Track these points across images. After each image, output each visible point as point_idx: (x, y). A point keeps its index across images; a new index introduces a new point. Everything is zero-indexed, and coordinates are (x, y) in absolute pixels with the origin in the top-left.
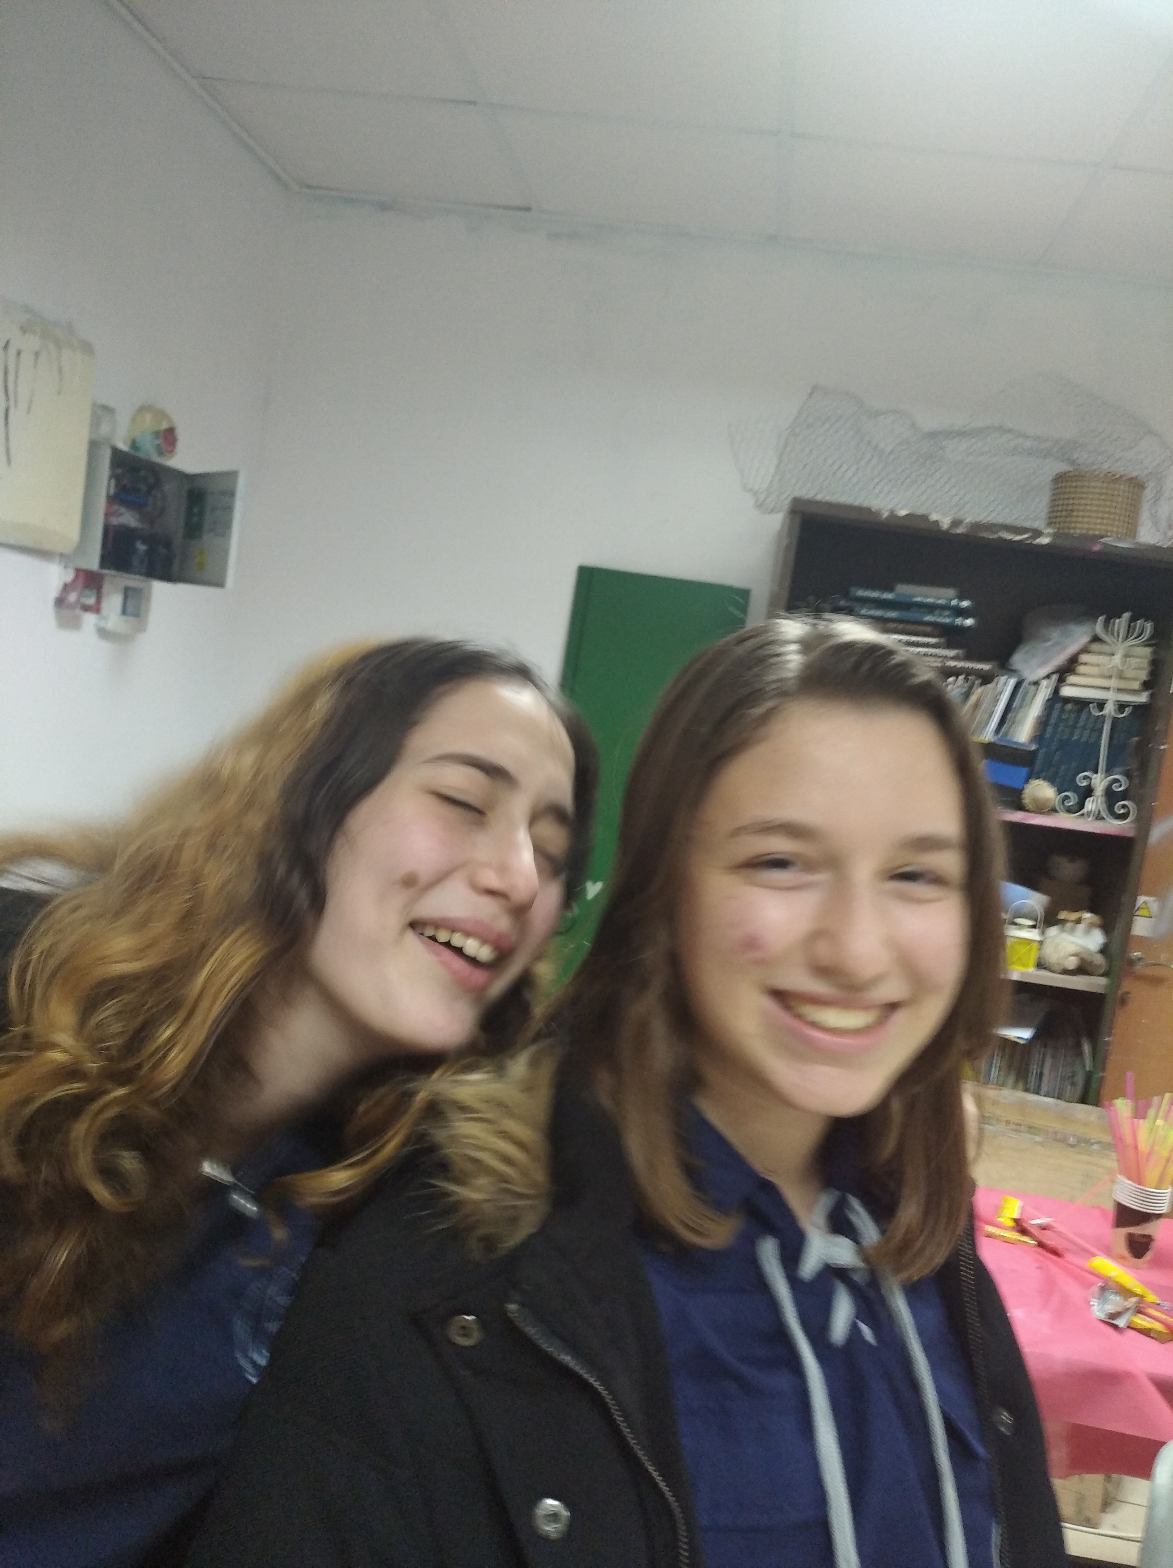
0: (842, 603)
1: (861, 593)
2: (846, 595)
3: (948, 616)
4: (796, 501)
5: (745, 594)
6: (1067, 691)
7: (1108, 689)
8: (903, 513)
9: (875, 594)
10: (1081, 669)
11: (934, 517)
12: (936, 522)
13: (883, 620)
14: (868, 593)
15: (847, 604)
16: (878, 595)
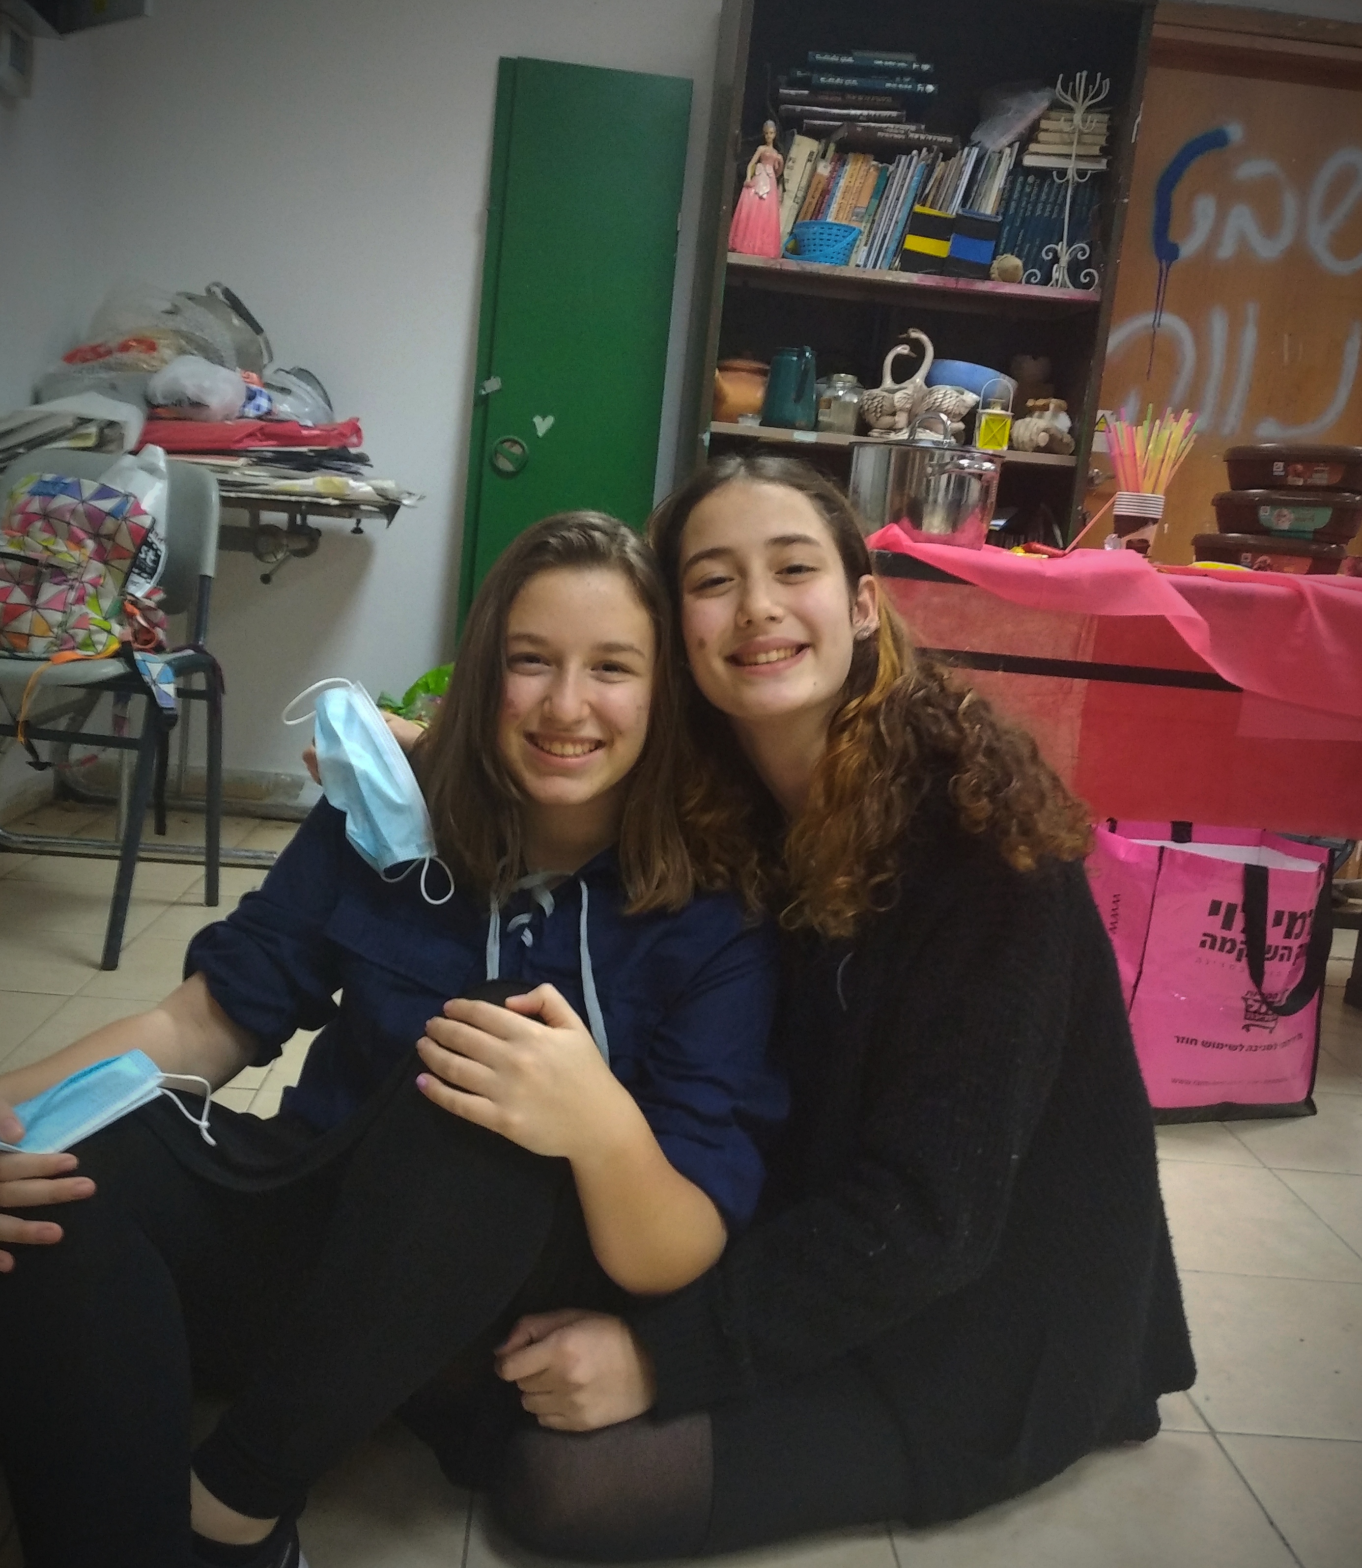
0: (799, 74)
1: (818, 57)
2: (804, 62)
3: (909, 83)
5: (690, 83)
6: (1029, 161)
7: (1068, 156)
9: (834, 58)
10: (1042, 136)
13: (842, 90)
14: (826, 58)
15: (805, 74)
16: (837, 59)
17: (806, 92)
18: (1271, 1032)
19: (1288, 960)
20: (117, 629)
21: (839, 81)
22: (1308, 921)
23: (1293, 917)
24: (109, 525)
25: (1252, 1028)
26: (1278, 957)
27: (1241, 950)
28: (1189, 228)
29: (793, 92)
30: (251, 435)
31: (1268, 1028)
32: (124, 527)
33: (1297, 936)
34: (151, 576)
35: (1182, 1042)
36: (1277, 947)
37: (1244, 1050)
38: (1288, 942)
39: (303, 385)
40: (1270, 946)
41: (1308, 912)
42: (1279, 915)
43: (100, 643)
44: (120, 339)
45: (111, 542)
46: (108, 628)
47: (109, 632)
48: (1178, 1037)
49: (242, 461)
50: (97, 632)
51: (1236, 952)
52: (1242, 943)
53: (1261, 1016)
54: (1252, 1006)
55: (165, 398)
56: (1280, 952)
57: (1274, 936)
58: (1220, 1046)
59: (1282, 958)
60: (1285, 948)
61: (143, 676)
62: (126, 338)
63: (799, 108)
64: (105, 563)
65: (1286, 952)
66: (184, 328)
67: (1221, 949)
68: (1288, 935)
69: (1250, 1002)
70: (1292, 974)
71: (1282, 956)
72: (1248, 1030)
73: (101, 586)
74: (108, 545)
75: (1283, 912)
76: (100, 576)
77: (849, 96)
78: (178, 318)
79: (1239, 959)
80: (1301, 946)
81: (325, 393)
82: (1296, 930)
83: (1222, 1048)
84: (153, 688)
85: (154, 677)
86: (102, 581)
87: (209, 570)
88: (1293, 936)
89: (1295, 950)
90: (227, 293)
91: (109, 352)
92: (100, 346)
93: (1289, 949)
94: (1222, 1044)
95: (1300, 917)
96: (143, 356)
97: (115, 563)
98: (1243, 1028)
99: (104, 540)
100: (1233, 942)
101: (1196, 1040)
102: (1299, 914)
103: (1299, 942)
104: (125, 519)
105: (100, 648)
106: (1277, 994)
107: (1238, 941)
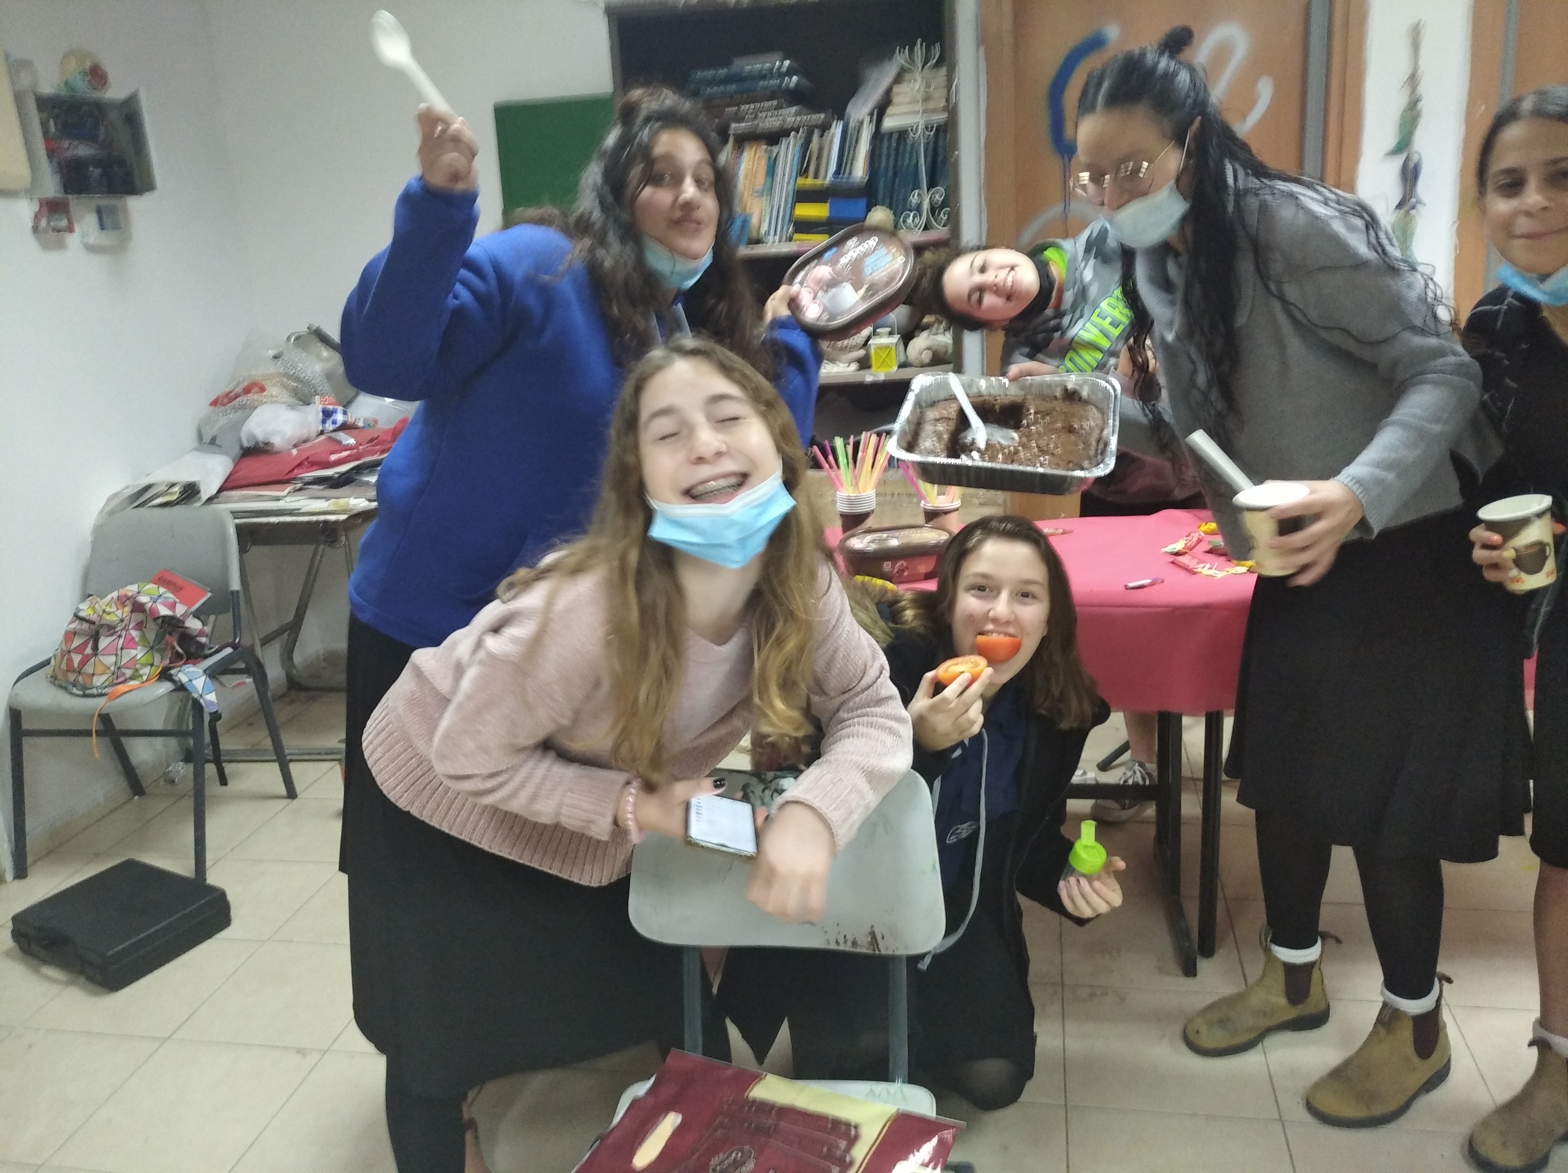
3: (777, 79)
4: (609, 7)
7: (918, 112)
10: (896, 99)
14: (707, 73)
16: (718, 73)
21: (722, 89)
30: (300, 465)
43: (145, 672)
44: (244, 385)
47: (151, 664)
49: (290, 488)
50: (142, 668)
55: (252, 442)
62: (248, 384)
66: (287, 371)
77: (735, 97)
78: (283, 363)
84: (200, 700)
85: (200, 691)
87: (236, 587)
90: (318, 330)
91: (237, 396)
92: (232, 392)
96: (254, 396)
105: (147, 675)
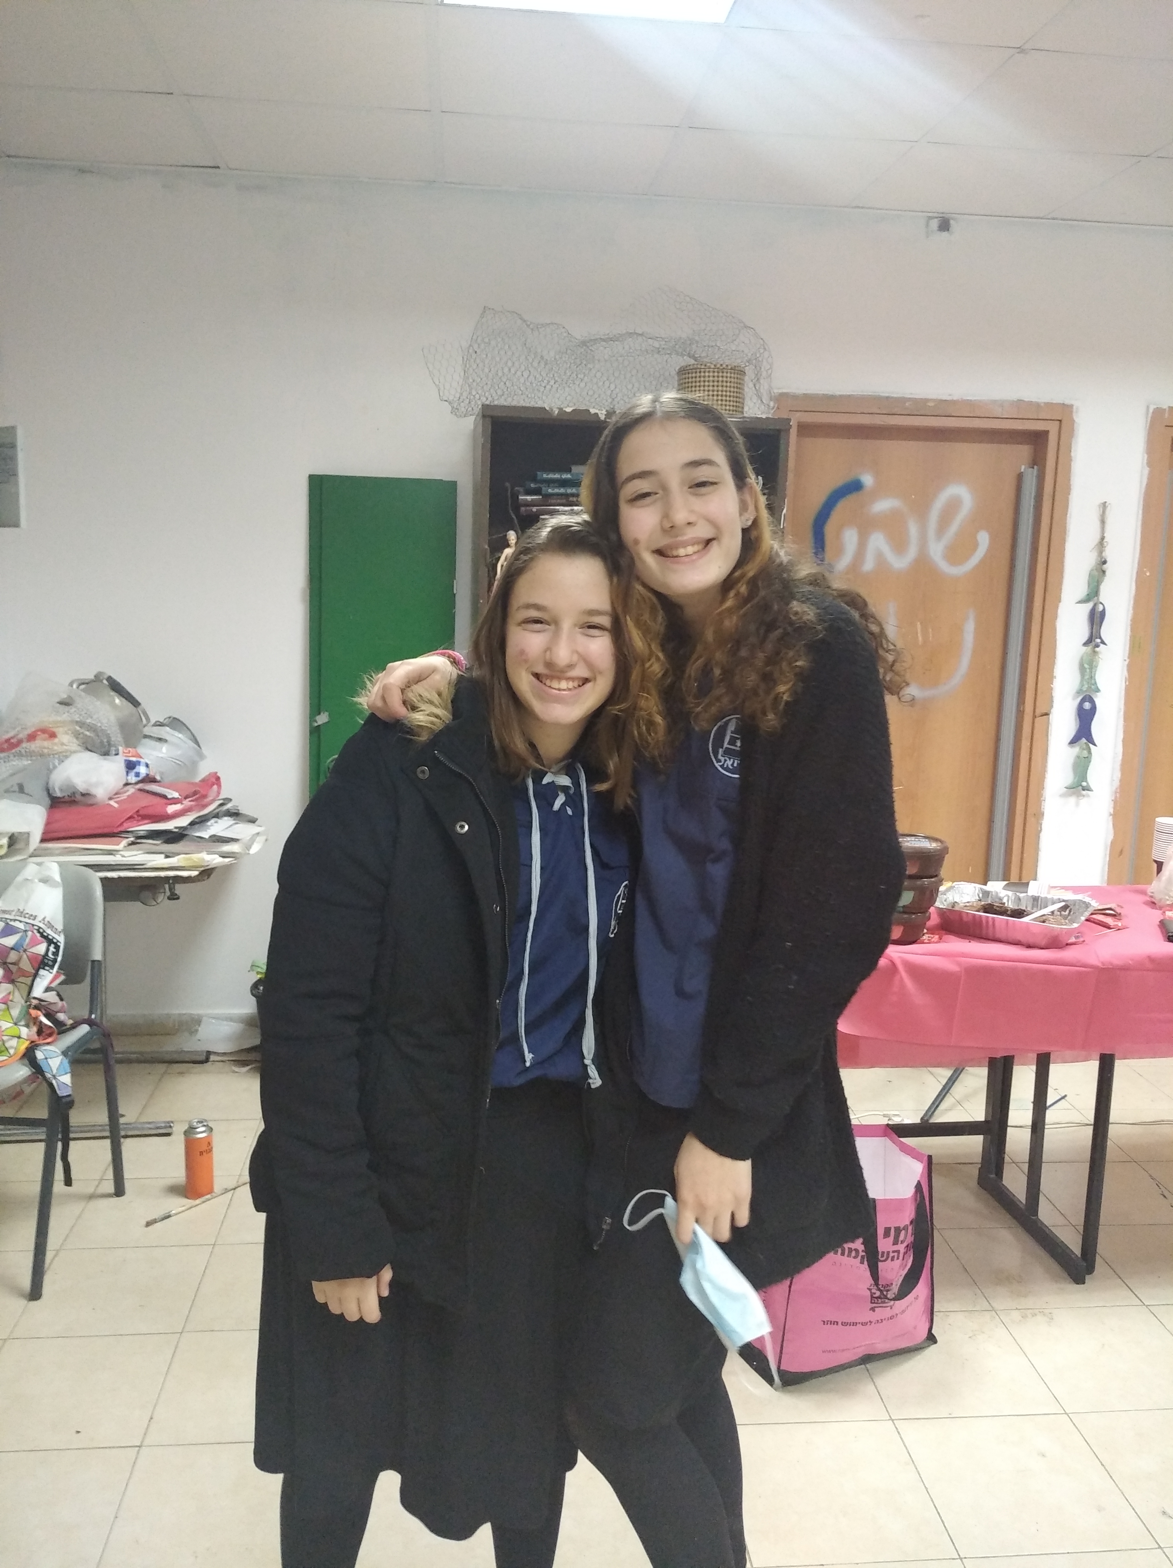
0: (532, 485)
1: (545, 476)
2: (534, 479)
4: (485, 407)
5: (453, 485)
8: (569, 410)
9: (557, 476)
11: (593, 411)
12: (596, 414)
13: (567, 495)
14: (551, 476)
15: (536, 486)
16: (559, 476)
17: (541, 497)
18: (891, 1308)
19: (898, 1258)
20: (24, 1031)
21: (562, 490)
22: (910, 1228)
23: (898, 1230)
24: (13, 957)
25: (876, 1309)
26: (890, 1259)
27: (863, 1257)
28: (840, 551)
29: (529, 498)
30: (130, 818)
31: (887, 1307)
32: (25, 956)
33: (902, 1242)
34: (52, 967)
35: (827, 1324)
36: (888, 1253)
37: (873, 1323)
38: (896, 1248)
39: (176, 734)
40: (883, 1253)
41: (908, 1223)
42: (887, 1232)
43: (12, 1047)
44: (29, 731)
45: (17, 967)
46: (18, 1035)
47: (19, 1037)
48: (824, 1322)
49: (122, 843)
50: (9, 1040)
51: (859, 1258)
52: (863, 1251)
53: (883, 1300)
54: (875, 1294)
55: (61, 790)
56: (891, 1255)
57: (884, 1245)
58: (855, 1324)
59: (892, 1260)
60: (894, 1252)
61: (46, 1074)
62: (33, 730)
63: (534, 509)
64: (12, 982)
65: (896, 1254)
66: (77, 718)
67: (849, 1256)
68: (895, 1243)
69: (873, 1291)
70: (903, 1266)
71: (893, 1257)
72: (874, 1311)
73: (11, 1001)
74: (14, 968)
75: (890, 1228)
76: (9, 993)
77: (571, 499)
78: (73, 709)
79: (862, 1262)
80: (907, 1246)
81: (194, 736)
82: (902, 1237)
83: (856, 1325)
84: (54, 1082)
85: (55, 1072)
86: (11, 997)
87: (97, 955)
88: (900, 1242)
89: (902, 1251)
90: (109, 679)
91: (20, 742)
92: (12, 738)
93: (898, 1252)
94: (856, 1323)
95: (904, 1229)
96: (46, 744)
97: (21, 979)
98: (870, 1310)
99: (10, 966)
100: (857, 1251)
101: (837, 1322)
102: (902, 1226)
103: (905, 1244)
104: (25, 951)
105: (12, 1051)
106: (892, 1284)
107: (860, 1251)
